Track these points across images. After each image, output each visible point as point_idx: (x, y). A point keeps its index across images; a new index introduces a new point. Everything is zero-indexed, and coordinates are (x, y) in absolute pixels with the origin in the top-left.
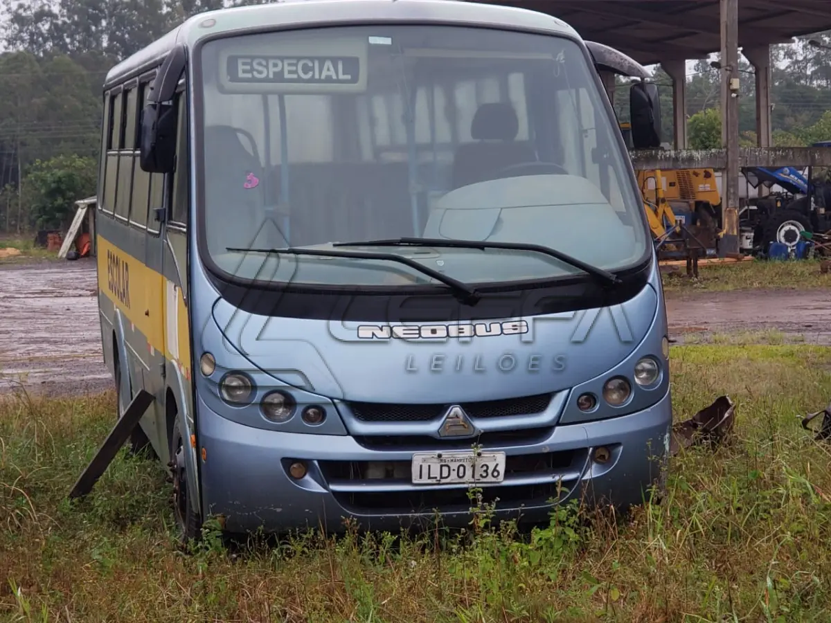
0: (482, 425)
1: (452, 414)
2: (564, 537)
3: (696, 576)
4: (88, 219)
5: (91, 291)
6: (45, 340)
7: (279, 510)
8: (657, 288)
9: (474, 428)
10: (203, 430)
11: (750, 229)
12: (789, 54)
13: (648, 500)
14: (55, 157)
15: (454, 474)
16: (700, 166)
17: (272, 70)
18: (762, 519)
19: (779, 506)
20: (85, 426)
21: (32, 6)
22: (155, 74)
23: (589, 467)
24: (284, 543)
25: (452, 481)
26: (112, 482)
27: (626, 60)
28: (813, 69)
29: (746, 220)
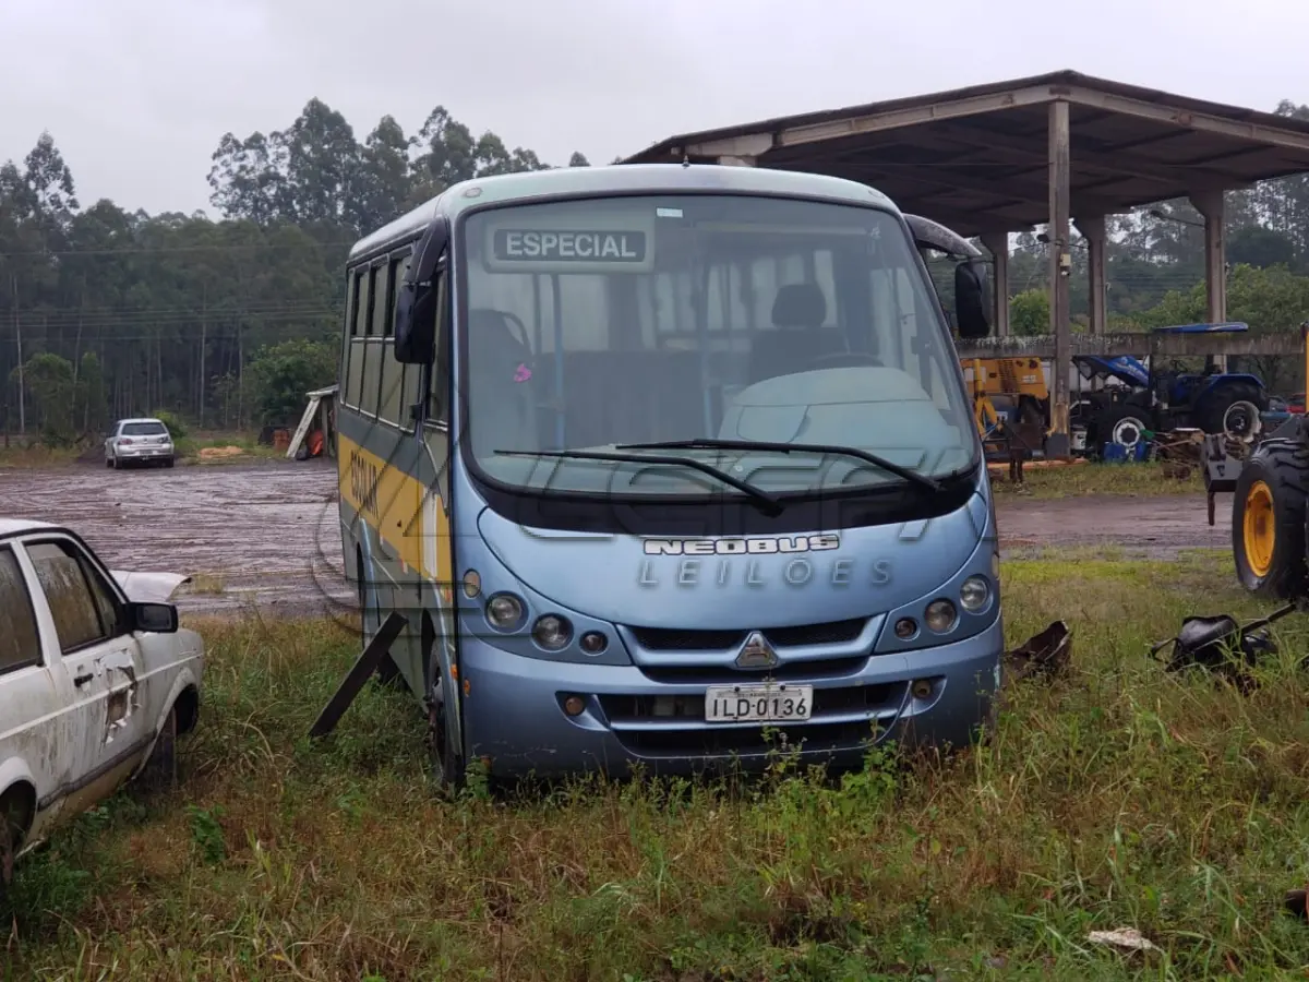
0: (787, 654)
1: (751, 641)
2: (879, 783)
3: (1033, 829)
4: (321, 415)
5: (326, 496)
6: (274, 554)
7: (553, 751)
8: (986, 496)
9: (777, 657)
10: (466, 659)
11: (1082, 427)
12: (1125, 226)
13: (976, 741)
14: (283, 342)
15: (753, 711)
16: (1025, 355)
17: (545, 246)
18: (1107, 763)
19: (1126, 748)
20: (324, 653)
21: (257, 167)
22: (410, 249)
23: (908, 701)
24: (559, 790)
25: (751, 718)
26: (357, 718)
27: (950, 236)
28: (1153, 242)
29: (1077, 417)
